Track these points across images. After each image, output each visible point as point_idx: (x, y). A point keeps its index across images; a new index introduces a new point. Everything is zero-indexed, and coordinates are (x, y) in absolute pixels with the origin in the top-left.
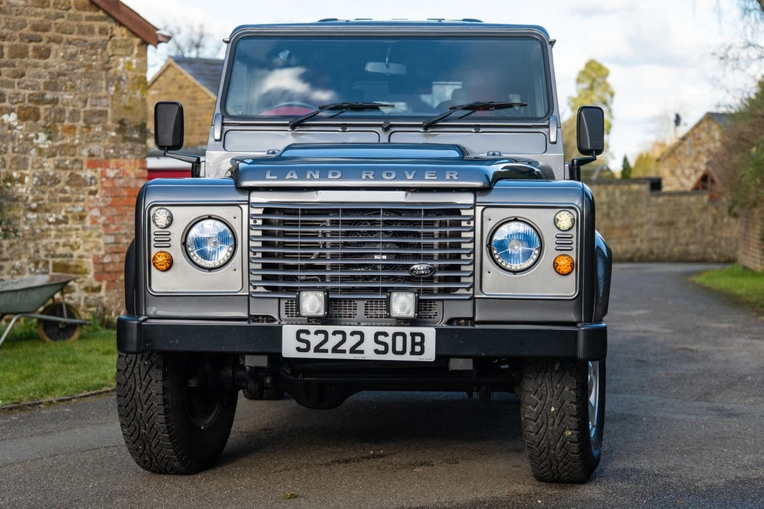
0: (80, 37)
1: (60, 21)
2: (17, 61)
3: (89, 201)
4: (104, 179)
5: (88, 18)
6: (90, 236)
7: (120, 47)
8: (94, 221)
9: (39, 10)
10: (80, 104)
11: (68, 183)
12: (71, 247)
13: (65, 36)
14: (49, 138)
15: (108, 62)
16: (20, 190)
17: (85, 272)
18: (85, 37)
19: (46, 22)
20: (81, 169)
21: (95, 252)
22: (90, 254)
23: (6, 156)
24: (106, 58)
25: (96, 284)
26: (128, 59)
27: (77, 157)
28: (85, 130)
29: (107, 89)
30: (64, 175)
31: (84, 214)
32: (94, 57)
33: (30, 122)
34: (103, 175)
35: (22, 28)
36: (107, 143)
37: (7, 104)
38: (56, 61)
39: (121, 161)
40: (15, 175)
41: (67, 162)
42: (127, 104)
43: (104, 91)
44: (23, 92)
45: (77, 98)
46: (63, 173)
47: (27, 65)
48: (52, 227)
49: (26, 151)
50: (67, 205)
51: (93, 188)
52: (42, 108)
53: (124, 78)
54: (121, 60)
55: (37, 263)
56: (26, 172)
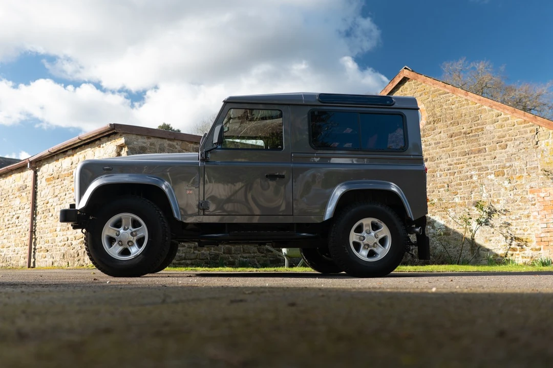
0: (521, 136)
1: (510, 132)
2: (492, 152)
3: (531, 209)
4: (539, 198)
5: (524, 127)
6: (533, 224)
7: (542, 136)
8: (535, 218)
9: (500, 129)
10: (523, 166)
11: (520, 201)
12: (524, 230)
13: (513, 138)
14: (510, 183)
15: (537, 144)
16: (498, 206)
17: (531, 241)
18: (523, 136)
19: (504, 134)
20: (527, 194)
21: (536, 232)
22: (534, 233)
23: (491, 193)
24: (535, 143)
25: (538, 247)
26: (547, 141)
27: (524, 189)
28: (528, 177)
29: (537, 157)
30: (519, 198)
31: (529, 215)
32: (529, 144)
33: (500, 177)
34: (538, 196)
35: (493, 139)
36: (539, 181)
37: (489, 171)
38: (510, 149)
39: (547, 189)
40: (495, 200)
41: (519, 192)
42: (548, 162)
43: (535, 157)
44: (496, 165)
45: (521, 163)
46: (518, 197)
47: (497, 153)
48: (513, 221)
49: (500, 189)
50: (521, 211)
51: (533, 202)
52: (505, 170)
53: (545, 150)
54: (543, 142)
55: (506, 238)
56: (500, 198)
